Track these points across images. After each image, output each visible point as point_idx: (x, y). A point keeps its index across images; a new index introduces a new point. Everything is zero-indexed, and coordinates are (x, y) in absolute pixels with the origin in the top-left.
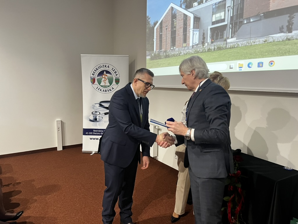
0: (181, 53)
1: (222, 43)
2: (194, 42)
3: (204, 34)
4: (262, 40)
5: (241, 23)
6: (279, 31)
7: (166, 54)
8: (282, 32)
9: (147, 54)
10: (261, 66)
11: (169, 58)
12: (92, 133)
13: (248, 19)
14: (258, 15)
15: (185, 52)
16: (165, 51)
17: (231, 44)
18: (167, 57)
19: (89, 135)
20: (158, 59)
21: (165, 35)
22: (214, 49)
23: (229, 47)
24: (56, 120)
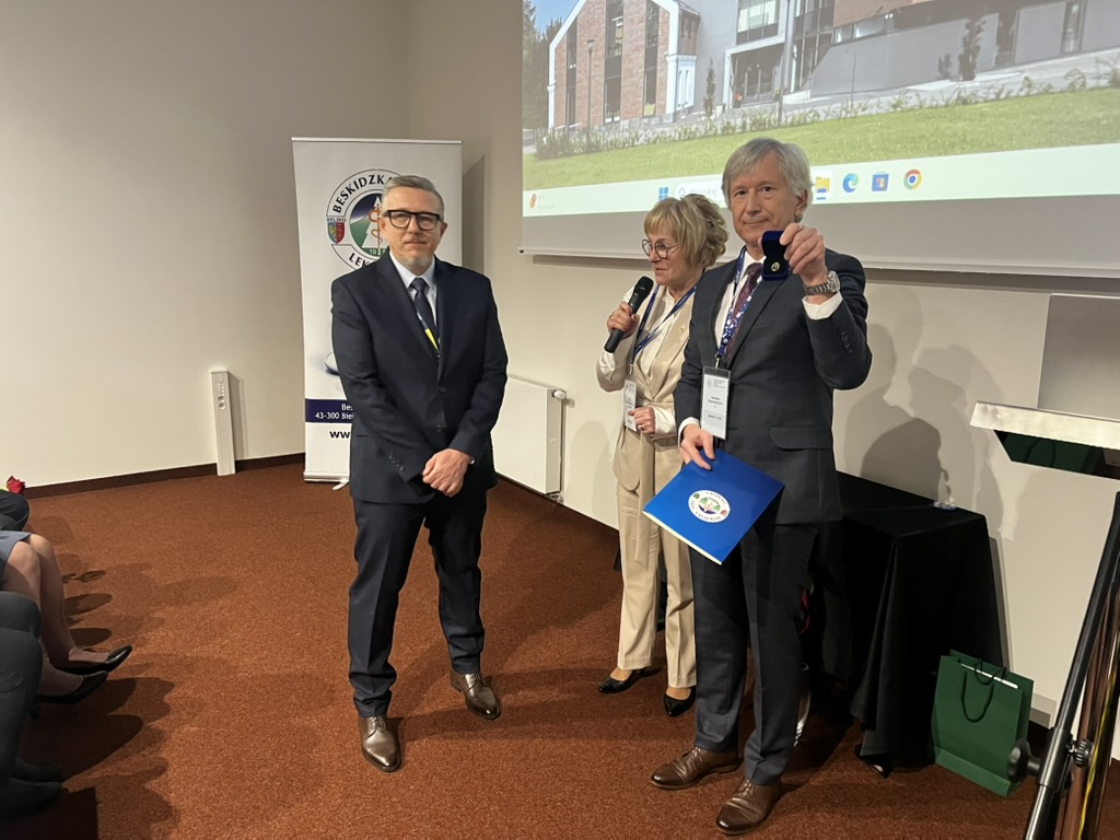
0: (637, 138)
1: (768, 107)
2: (680, 102)
3: (711, 74)
4: (888, 99)
5: (827, 40)
6: (938, 73)
7: (588, 138)
8: (945, 76)
9: (524, 138)
10: (882, 185)
11: (599, 154)
12: (335, 415)
13: (849, 28)
14: (877, 18)
15: (650, 136)
16: (587, 131)
17: (796, 112)
18: (593, 152)
19: (325, 420)
20: (562, 156)
21: (585, 71)
22: (744, 126)
23: (789, 120)
24: (210, 371)
